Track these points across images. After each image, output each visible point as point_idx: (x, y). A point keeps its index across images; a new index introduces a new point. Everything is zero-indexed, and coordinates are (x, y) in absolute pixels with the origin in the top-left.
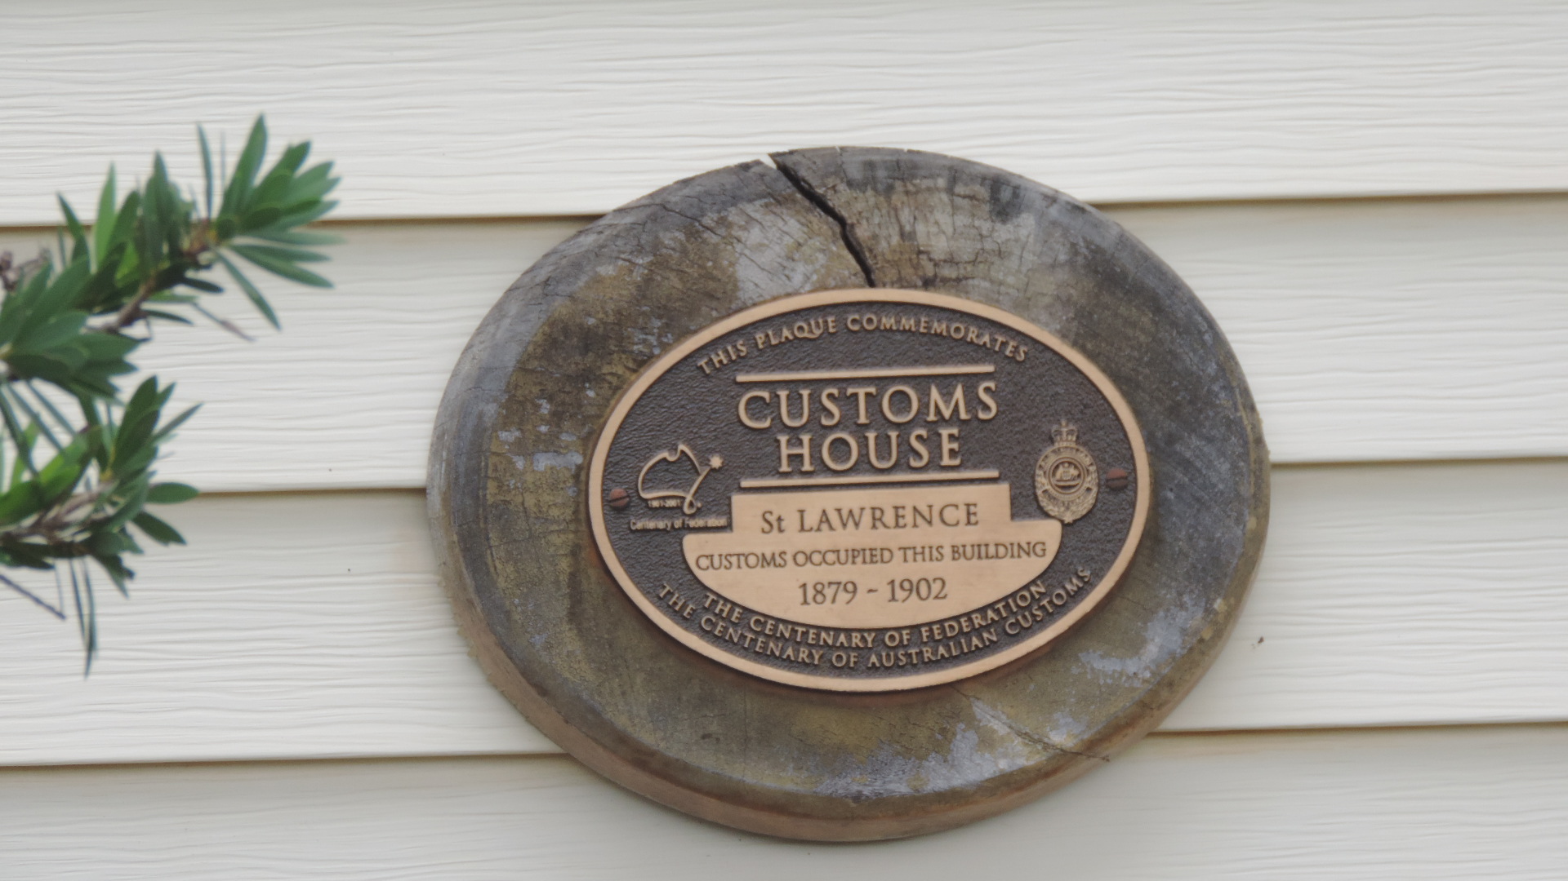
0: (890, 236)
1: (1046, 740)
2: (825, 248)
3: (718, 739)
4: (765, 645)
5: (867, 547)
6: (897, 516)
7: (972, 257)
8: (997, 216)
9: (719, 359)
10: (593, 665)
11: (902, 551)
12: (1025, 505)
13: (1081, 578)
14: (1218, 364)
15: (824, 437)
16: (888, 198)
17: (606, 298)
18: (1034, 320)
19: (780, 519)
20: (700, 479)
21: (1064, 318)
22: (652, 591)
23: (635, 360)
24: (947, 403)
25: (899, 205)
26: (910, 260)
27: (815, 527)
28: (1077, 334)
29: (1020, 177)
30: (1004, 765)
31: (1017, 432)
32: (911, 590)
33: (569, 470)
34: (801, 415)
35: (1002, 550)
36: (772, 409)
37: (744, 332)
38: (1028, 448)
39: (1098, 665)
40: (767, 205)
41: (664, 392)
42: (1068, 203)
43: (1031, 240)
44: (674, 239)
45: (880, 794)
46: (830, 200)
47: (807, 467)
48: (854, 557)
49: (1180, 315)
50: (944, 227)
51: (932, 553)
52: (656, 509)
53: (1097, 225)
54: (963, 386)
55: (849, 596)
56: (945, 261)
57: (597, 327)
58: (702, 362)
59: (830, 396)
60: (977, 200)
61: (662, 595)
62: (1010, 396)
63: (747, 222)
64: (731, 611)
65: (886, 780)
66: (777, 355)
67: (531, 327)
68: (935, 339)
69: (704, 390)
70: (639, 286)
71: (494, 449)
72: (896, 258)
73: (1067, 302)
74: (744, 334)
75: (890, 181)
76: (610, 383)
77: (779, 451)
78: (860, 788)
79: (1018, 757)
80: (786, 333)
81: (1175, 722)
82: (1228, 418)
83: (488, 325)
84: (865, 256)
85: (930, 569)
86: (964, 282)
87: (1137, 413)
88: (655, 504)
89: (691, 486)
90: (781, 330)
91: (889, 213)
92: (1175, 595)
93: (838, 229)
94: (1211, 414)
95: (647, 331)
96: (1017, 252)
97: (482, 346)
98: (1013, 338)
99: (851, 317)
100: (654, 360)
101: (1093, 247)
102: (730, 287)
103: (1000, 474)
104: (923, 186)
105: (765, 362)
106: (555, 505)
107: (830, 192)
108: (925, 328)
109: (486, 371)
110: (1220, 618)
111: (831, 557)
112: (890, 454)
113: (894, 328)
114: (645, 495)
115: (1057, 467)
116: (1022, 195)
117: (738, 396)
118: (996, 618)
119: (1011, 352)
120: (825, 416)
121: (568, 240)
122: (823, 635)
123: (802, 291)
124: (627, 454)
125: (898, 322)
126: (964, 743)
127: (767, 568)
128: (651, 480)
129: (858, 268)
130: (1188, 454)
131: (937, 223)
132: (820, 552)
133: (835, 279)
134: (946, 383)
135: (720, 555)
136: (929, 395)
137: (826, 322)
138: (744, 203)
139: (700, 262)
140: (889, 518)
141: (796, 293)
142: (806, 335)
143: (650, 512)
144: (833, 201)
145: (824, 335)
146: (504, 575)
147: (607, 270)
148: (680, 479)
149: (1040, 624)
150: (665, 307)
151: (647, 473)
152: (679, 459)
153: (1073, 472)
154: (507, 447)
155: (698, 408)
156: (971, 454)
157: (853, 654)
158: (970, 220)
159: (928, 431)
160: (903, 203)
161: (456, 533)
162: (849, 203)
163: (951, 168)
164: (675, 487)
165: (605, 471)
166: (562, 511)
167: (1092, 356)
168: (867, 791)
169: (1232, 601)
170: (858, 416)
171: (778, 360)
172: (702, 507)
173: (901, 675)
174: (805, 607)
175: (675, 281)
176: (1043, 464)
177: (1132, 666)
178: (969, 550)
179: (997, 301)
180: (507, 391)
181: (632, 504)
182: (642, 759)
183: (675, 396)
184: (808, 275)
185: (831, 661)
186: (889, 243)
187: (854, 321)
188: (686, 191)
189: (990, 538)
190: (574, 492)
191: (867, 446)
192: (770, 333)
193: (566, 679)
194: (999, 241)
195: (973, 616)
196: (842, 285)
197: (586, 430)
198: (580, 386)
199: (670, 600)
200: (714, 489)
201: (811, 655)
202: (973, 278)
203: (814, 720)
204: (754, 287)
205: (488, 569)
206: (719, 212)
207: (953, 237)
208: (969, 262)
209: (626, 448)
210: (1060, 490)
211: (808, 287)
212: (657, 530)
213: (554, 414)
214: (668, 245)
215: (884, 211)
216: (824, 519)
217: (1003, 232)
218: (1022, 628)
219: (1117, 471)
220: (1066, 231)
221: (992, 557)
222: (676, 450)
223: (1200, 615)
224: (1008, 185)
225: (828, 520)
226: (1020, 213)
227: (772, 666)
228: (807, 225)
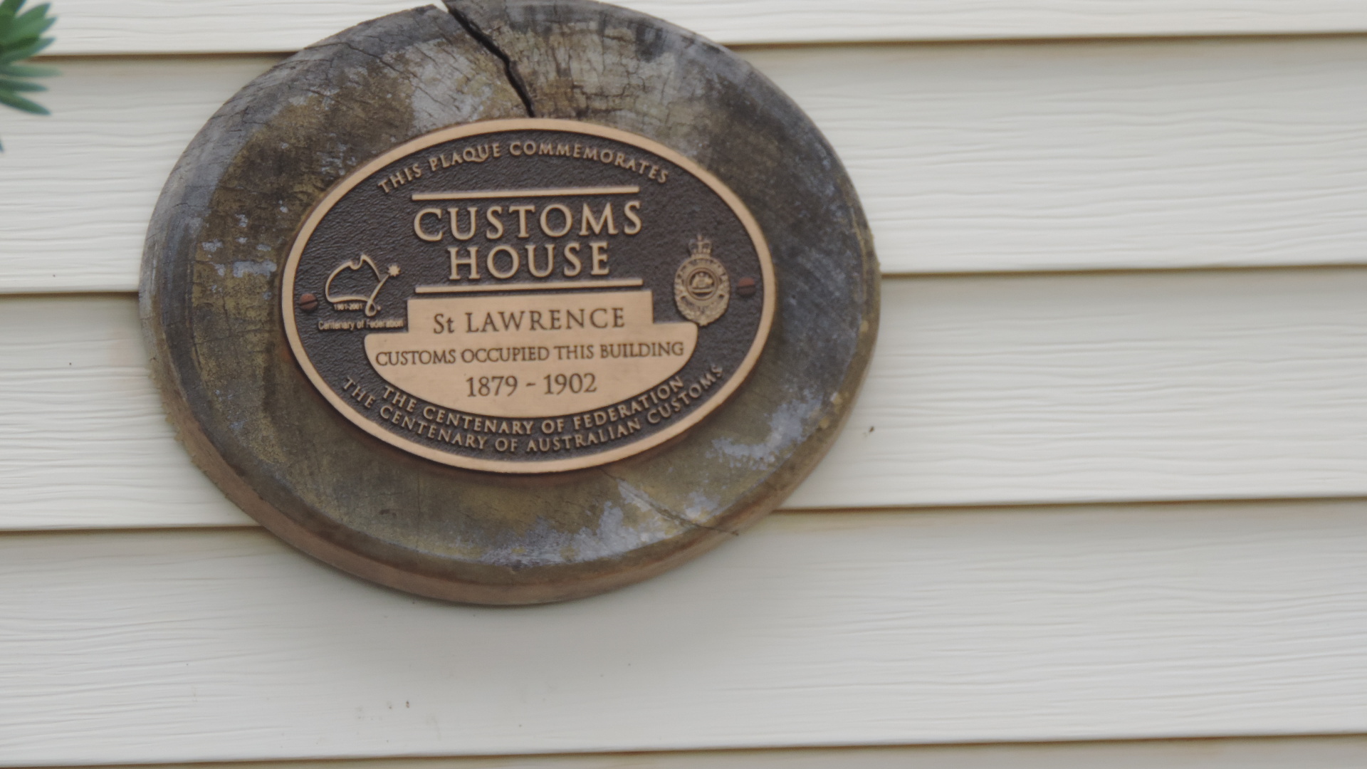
0: (548, 72)
1: (682, 516)
2: (490, 82)
3: (394, 515)
4: (437, 432)
5: (526, 345)
6: (553, 319)
7: (620, 92)
8: (642, 55)
9: (397, 179)
10: (285, 449)
11: (557, 351)
12: (665, 310)
13: (714, 374)
14: (836, 187)
15: (490, 249)
16: (546, 40)
17: (298, 125)
18: (674, 147)
19: (450, 321)
20: (380, 285)
21: (700, 145)
22: (337, 383)
23: (323, 181)
24: (597, 219)
25: (556, 45)
26: (566, 93)
27: (481, 328)
28: (712, 159)
29: (663, 21)
30: (645, 538)
31: (660, 246)
32: (565, 384)
33: (265, 277)
34: (469, 230)
35: (645, 349)
36: (443, 224)
37: (419, 156)
38: (669, 260)
39: (729, 450)
40: (439, 45)
41: (348, 209)
42: (704, 44)
43: (672, 76)
44: (358, 74)
45: (538, 563)
46: (495, 40)
47: (474, 275)
48: (515, 355)
49: (802, 143)
50: (595, 65)
51: (584, 351)
52: (341, 311)
53: (730, 64)
54: (612, 205)
55: (510, 389)
56: (596, 95)
57: (290, 151)
58: (382, 183)
59: (495, 213)
60: (625, 41)
61: (346, 387)
62: (652, 214)
63: (422, 59)
64: (407, 402)
65: (542, 551)
66: (447, 176)
67: (232, 150)
68: (587, 163)
69: (383, 207)
70: (326, 115)
71: (198, 257)
72: (553, 92)
73: (703, 131)
74: (419, 158)
75: (548, 24)
76: (301, 200)
77: (450, 262)
78: (520, 558)
79: (658, 531)
80: (456, 157)
81: (796, 500)
82: (843, 233)
83: (193, 148)
84: (526, 90)
85: (582, 366)
86: (613, 113)
87: (764, 229)
88: (341, 307)
89: (372, 292)
90: (452, 155)
91: (546, 52)
92: (796, 389)
93: (502, 66)
94: (829, 230)
95: (333, 154)
96: (659, 86)
97: (189, 167)
98: (656, 163)
99: (513, 144)
100: (340, 180)
101: (726, 83)
102: (406, 116)
103: (644, 282)
104: (577, 29)
105: (437, 183)
106: (252, 307)
107: (495, 34)
108: (578, 153)
109: (191, 190)
110: (836, 410)
111: (494, 355)
112: (547, 264)
113: (551, 153)
114: (332, 300)
115: (693, 277)
116: (663, 36)
117: (414, 213)
118: (639, 409)
119: (654, 175)
120: (490, 230)
121: (265, 74)
122: (488, 423)
123: (471, 120)
124: (316, 263)
125: (555, 148)
126: (611, 518)
127: (438, 364)
128: (337, 287)
129: (520, 100)
130: (809, 266)
131: (589, 61)
132: (485, 350)
133: (499, 110)
134: (596, 202)
135: (397, 353)
136: (581, 212)
137: (491, 148)
138: (420, 43)
139: (380, 95)
140: (546, 320)
141: (465, 122)
142: (473, 159)
143: (336, 315)
144: (498, 42)
145: (489, 160)
146: (207, 369)
147: (298, 101)
148: (362, 286)
149: (677, 415)
150: (350, 134)
151: (333, 280)
152: (361, 267)
153: (708, 281)
154: (210, 256)
155: (378, 223)
156: (618, 264)
157: (513, 440)
158: (618, 59)
159: (581, 244)
160: (559, 43)
161: (165, 332)
162: (511, 43)
163: (601, 13)
164: (358, 293)
165: (296, 277)
166: (258, 313)
167: (725, 179)
168: (525, 561)
169: (847, 395)
170: (519, 231)
171: (449, 181)
172: (382, 309)
173: (556, 458)
174: (472, 398)
175: (359, 111)
176: (681, 273)
177: (758, 451)
178: (616, 349)
179: (642, 130)
180: (210, 207)
181: (320, 307)
182: (328, 531)
183: (358, 212)
184: (476, 106)
185: (494, 446)
186: (547, 78)
187: (516, 147)
188: (369, 32)
189: (635, 338)
190: (269, 296)
191: (527, 257)
192: (442, 157)
193: (261, 461)
194: (644, 77)
195: (620, 407)
196: (506, 115)
197: (280, 241)
198: (274, 203)
199: (352, 392)
200: (392, 295)
201: (476, 441)
202: (620, 110)
203: (479, 498)
204: (428, 116)
205: (193, 363)
206: (397, 50)
207: (603, 73)
208: (617, 96)
209: (315, 258)
210: (695, 296)
211: (475, 117)
212: (341, 330)
213: (251, 227)
214: (353, 78)
215: (543, 50)
216: (489, 321)
217: (648, 70)
218: (663, 418)
219: (746, 280)
220: (702, 69)
221: (636, 355)
222: (359, 259)
223: (818, 407)
224: (652, 28)
225: (492, 322)
226: (662, 53)
227: (442, 450)
228: (475, 62)
